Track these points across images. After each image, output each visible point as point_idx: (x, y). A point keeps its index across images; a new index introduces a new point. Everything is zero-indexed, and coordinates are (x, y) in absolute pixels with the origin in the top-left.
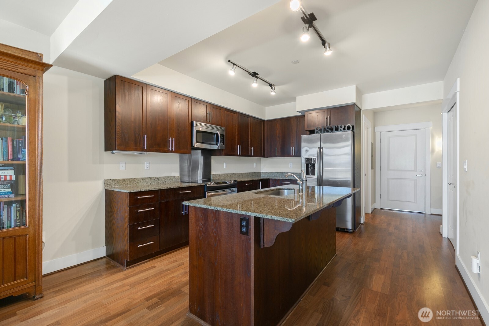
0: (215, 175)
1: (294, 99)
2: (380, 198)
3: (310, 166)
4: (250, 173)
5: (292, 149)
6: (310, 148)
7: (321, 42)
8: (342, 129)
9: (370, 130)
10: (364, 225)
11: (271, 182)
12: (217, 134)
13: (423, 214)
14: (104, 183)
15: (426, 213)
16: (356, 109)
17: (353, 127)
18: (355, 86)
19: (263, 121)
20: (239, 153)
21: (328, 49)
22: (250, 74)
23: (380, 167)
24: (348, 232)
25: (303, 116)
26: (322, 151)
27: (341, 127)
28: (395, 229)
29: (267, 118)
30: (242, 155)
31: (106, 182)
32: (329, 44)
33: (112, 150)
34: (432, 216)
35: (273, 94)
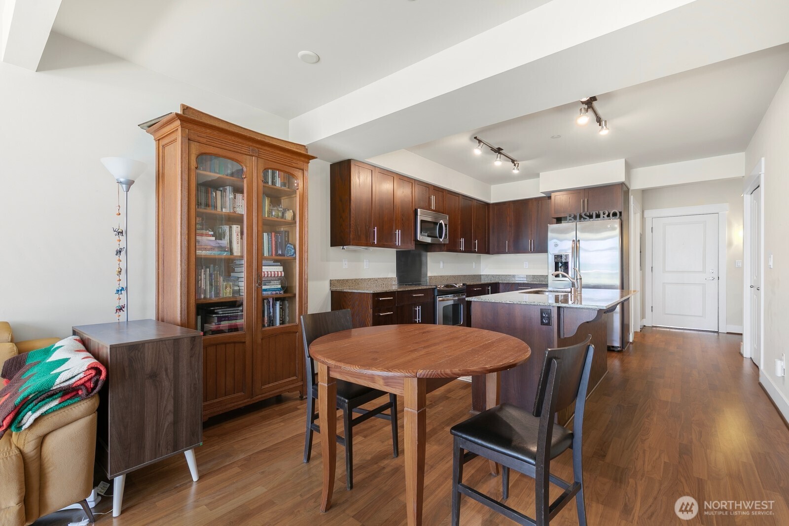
0: (431, 277)
1: (538, 175)
2: (652, 311)
3: (560, 265)
4: (469, 275)
5: (530, 243)
6: (561, 240)
7: (595, 118)
8: (605, 216)
9: (639, 215)
10: (634, 344)
11: (501, 286)
12: (441, 224)
13: (715, 334)
14: (331, 284)
15: (720, 331)
16: (625, 189)
17: (620, 213)
18: (623, 160)
19: (487, 204)
20: (462, 248)
21: (605, 127)
22: (493, 149)
23: (652, 267)
24: (614, 351)
25: (550, 198)
26: (578, 245)
27: (604, 214)
28: (677, 348)
29: (492, 200)
30: (465, 252)
31: (332, 283)
32: (606, 121)
33: (343, 245)
34: (728, 335)
35: (516, 172)
